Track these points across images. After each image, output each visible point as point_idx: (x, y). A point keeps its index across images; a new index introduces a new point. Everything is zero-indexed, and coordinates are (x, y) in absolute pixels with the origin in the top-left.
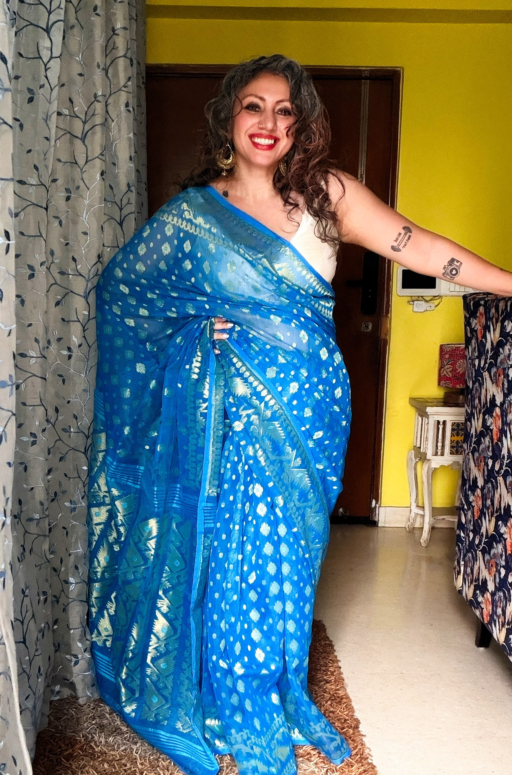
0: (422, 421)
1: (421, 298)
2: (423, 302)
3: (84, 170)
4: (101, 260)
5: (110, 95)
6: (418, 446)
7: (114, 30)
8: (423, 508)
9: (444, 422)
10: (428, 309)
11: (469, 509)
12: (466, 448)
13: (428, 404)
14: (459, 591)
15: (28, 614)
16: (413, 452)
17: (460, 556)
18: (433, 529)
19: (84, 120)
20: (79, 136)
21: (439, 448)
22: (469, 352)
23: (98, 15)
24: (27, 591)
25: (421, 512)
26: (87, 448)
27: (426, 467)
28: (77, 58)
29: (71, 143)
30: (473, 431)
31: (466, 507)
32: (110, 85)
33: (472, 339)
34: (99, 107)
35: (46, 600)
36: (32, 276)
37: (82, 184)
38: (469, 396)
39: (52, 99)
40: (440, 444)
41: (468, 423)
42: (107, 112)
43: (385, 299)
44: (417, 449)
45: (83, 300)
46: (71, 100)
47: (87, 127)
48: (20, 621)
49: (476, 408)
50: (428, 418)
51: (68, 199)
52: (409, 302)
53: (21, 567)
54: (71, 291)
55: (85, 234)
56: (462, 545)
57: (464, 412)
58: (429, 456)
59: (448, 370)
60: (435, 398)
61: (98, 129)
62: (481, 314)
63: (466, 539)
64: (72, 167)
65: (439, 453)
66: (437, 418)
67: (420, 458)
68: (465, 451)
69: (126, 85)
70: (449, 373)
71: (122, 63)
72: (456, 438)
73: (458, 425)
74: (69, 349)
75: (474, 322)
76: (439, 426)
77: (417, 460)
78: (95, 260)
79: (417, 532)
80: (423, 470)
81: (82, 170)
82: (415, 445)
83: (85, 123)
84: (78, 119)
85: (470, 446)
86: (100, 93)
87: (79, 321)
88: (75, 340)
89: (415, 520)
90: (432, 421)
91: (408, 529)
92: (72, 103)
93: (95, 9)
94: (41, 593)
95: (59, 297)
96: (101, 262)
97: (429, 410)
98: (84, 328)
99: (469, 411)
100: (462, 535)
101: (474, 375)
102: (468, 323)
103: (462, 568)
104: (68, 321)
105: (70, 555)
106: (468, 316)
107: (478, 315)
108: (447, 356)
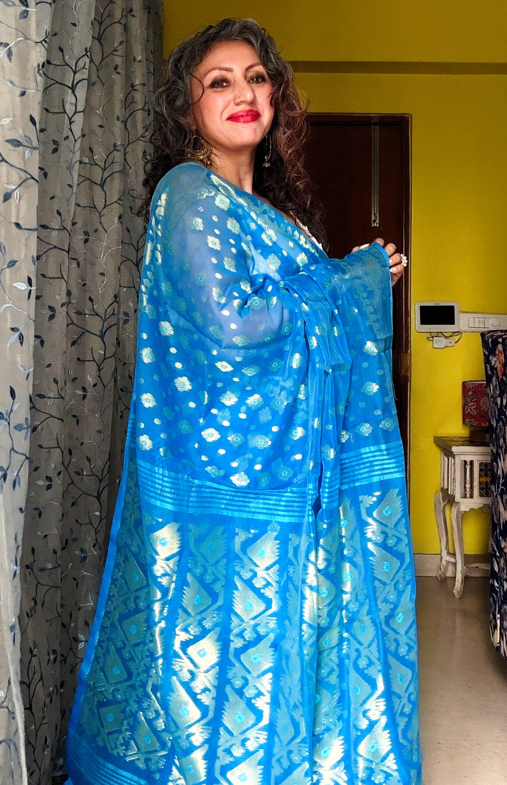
0: (448, 461)
1: (440, 334)
2: (443, 338)
3: (102, 213)
4: (117, 300)
5: (129, 144)
6: (446, 487)
7: (132, 86)
8: (454, 555)
9: (472, 462)
10: (449, 345)
11: (501, 556)
12: (494, 490)
13: (453, 443)
14: (497, 647)
15: (35, 676)
16: (441, 494)
17: (496, 608)
18: (466, 579)
19: (103, 167)
20: (99, 182)
21: (468, 490)
22: (490, 390)
23: (118, 73)
24: (36, 650)
25: (452, 560)
26: (100, 492)
27: (454, 510)
28: (98, 112)
29: (91, 189)
30: (500, 472)
31: (498, 554)
32: (129, 136)
33: (493, 377)
34: (118, 156)
35: (55, 659)
36: (52, 317)
37: (100, 228)
38: (494, 436)
39: (75, 150)
40: (468, 486)
41: (495, 463)
42: (125, 160)
43: (404, 336)
44: (444, 491)
45: (99, 339)
46: (91, 149)
47: (107, 174)
48: (26, 684)
49: (501, 448)
50: (454, 458)
51: (86, 241)
52: (428, 338)
53: (30, 622)
54: (88, 331)
55: (102, 274)
56: (497, 596)
57: (490, 452)
58: (458, 498)
59: (472, 408)
60: (460, 437)
61: (117, 175)
62: (500, 352)
63: (500, 590)
64: (90, 210)
65: (468, 496)
66: (464, 458)
67: (449, 500)
68: (493, 493)
69: (144, 135)
70: (474, 411)
71: (139, 115)
72: (484, 479)
73: (486, 465)
74: (84, 389)
75: (493, 360)
76: (467, 466)
77: (445, 503)
78: (111, 299)
79: (449, 582)
80: (451, 514)
81: (100, 214)
82: (442, 486)
83: (104, 170)
84: (97, 167)
85: (498, 487)
86: (119, 143)
87: (94, 361)
88: (90, 379)
89: (446, 568)
90: (458, 460)
91: (439, 579)
92: (92, 152)
93: (116, 68)
94: (51, 651)
95: (76, 337)
96: (117, 303)
97: (455, 449)
98: (99, 367)
99: (495, 451)
100: (496, 584)
101: (497, 414)
102: (487, 361)
103: (498, 622)
104: (83, 361)
105: (79, 609)
106: (487, 353)
107: (497, 352)
108: (470, 393)
